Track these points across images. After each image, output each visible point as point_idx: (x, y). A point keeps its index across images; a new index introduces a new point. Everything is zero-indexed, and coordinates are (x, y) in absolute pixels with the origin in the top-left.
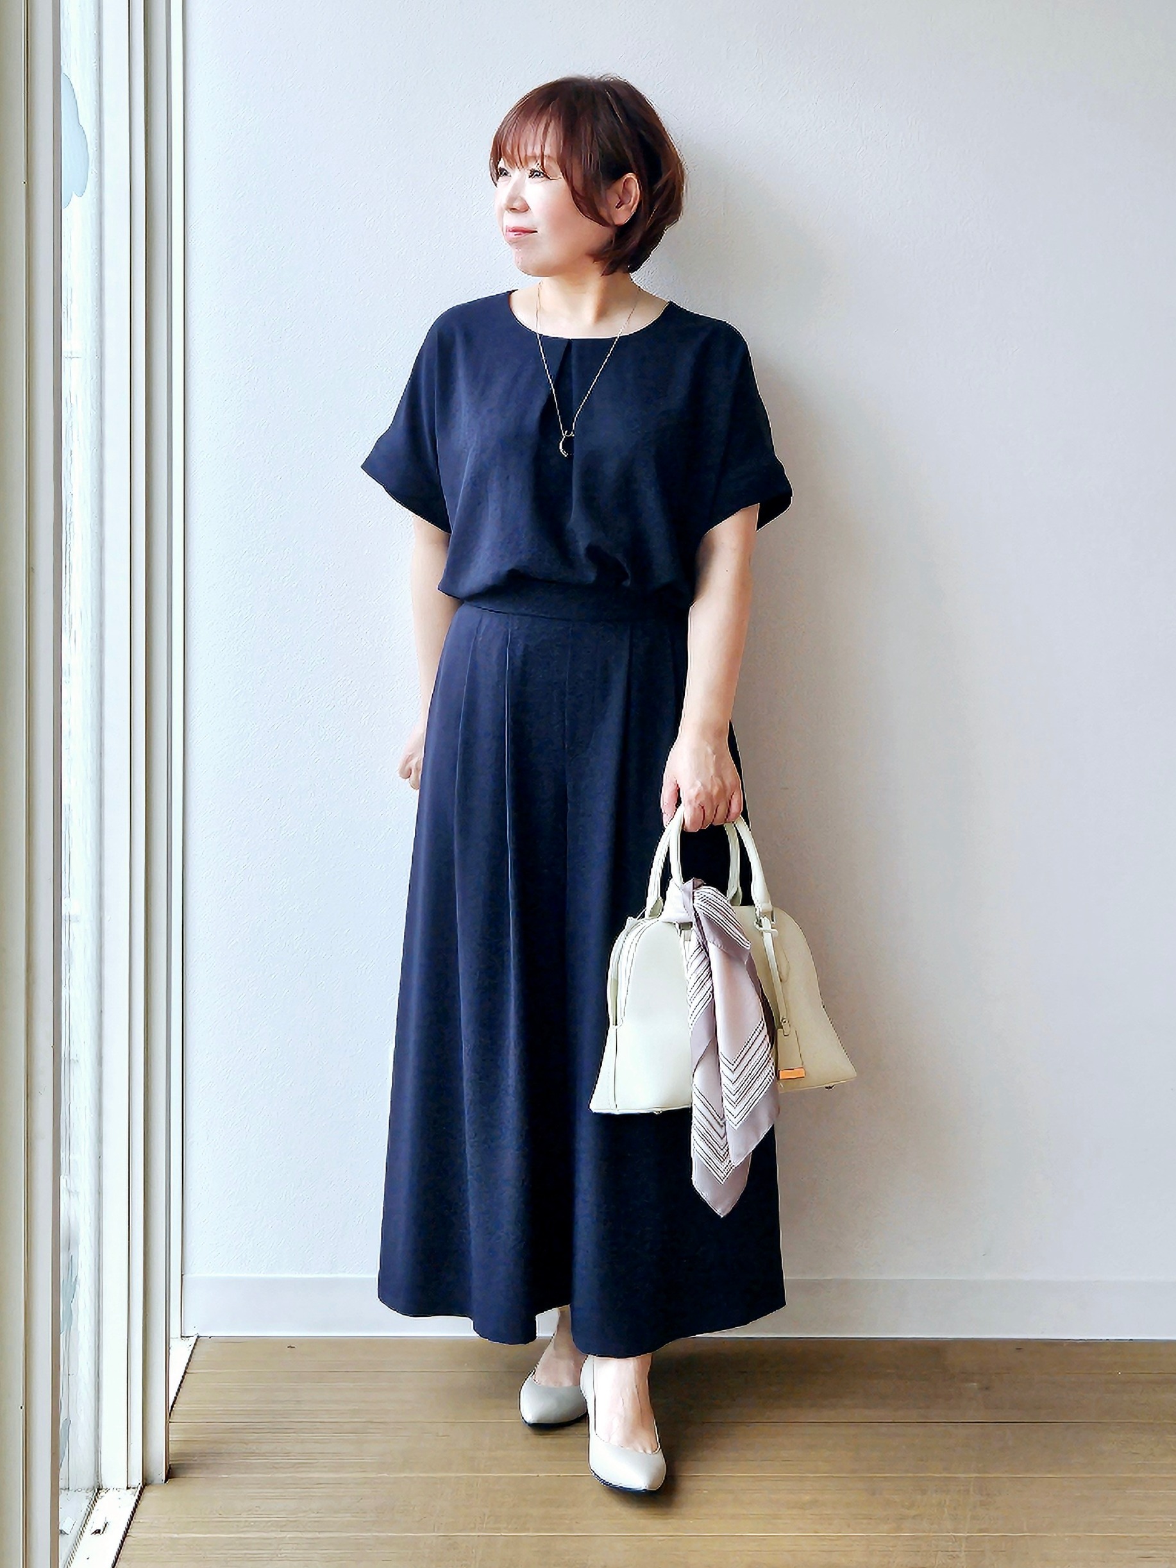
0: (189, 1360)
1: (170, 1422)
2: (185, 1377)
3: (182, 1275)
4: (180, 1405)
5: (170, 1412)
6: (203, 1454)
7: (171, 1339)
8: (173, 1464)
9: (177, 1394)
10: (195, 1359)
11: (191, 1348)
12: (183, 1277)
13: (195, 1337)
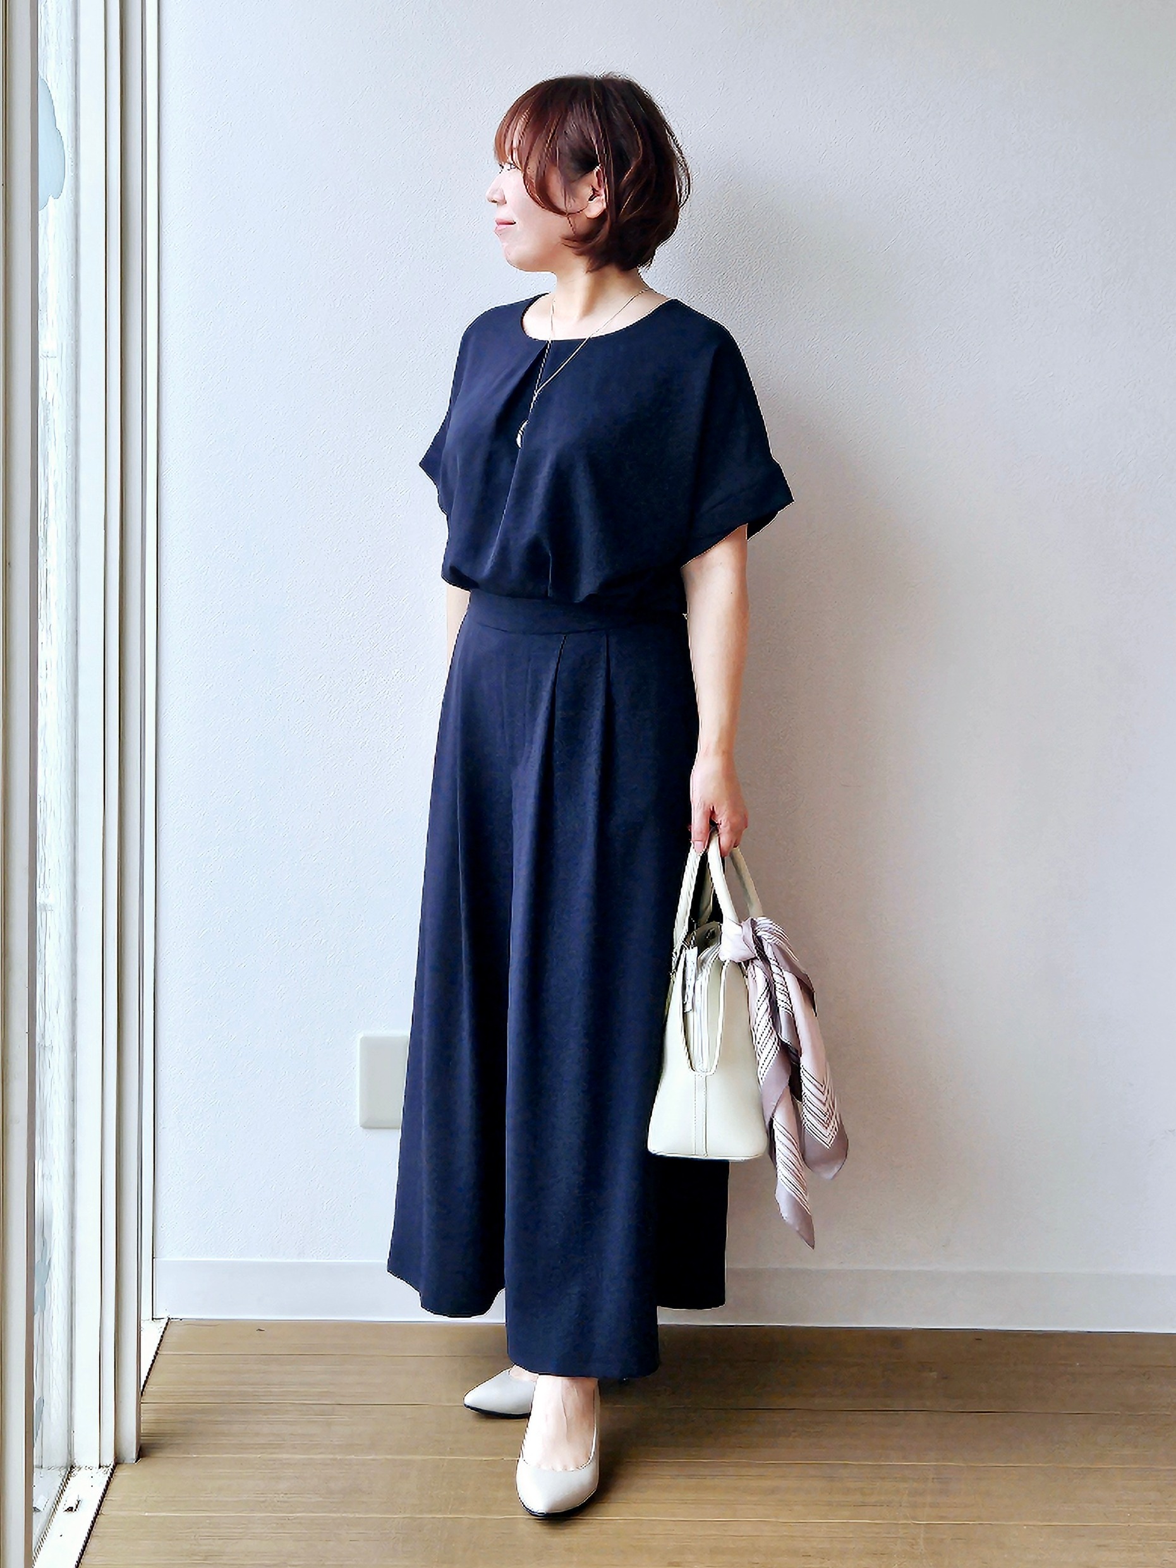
0: (161, 1341)
1: (142, 1403)
2: (157, 1357)
3: (153, 1258)
4: (151, 1386)
5: (141, 1393)
6: (173, 1434)
7: (142, 1322)
8: (144, 1444)
9: (149, 1374)
10: (166, 1341)
11: (163, 1330)
12: (154, 1260)
13: (166, 1321)
